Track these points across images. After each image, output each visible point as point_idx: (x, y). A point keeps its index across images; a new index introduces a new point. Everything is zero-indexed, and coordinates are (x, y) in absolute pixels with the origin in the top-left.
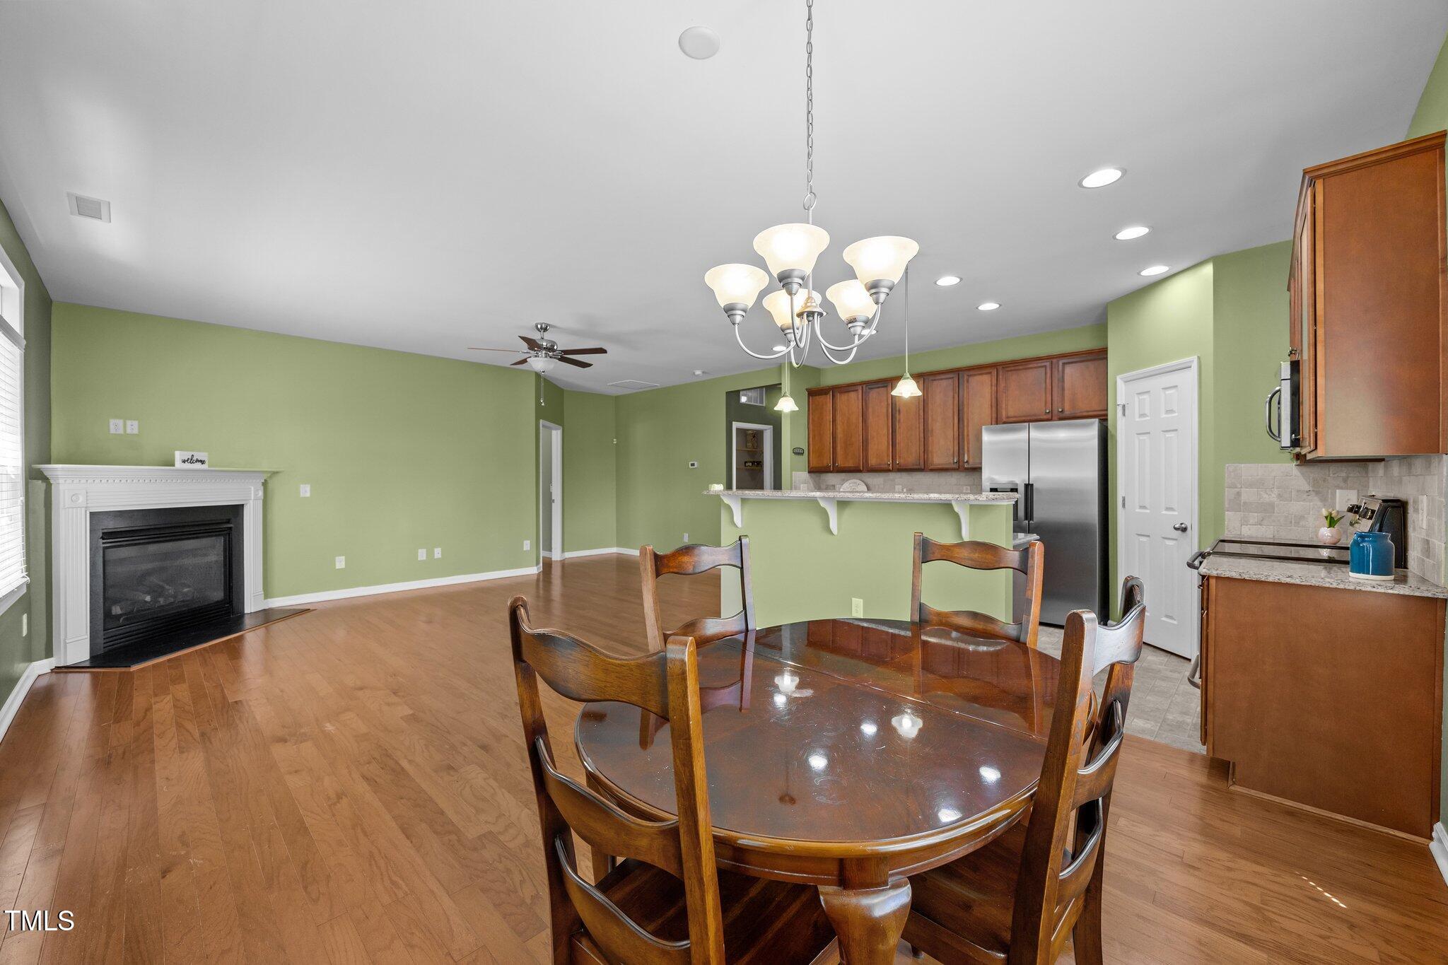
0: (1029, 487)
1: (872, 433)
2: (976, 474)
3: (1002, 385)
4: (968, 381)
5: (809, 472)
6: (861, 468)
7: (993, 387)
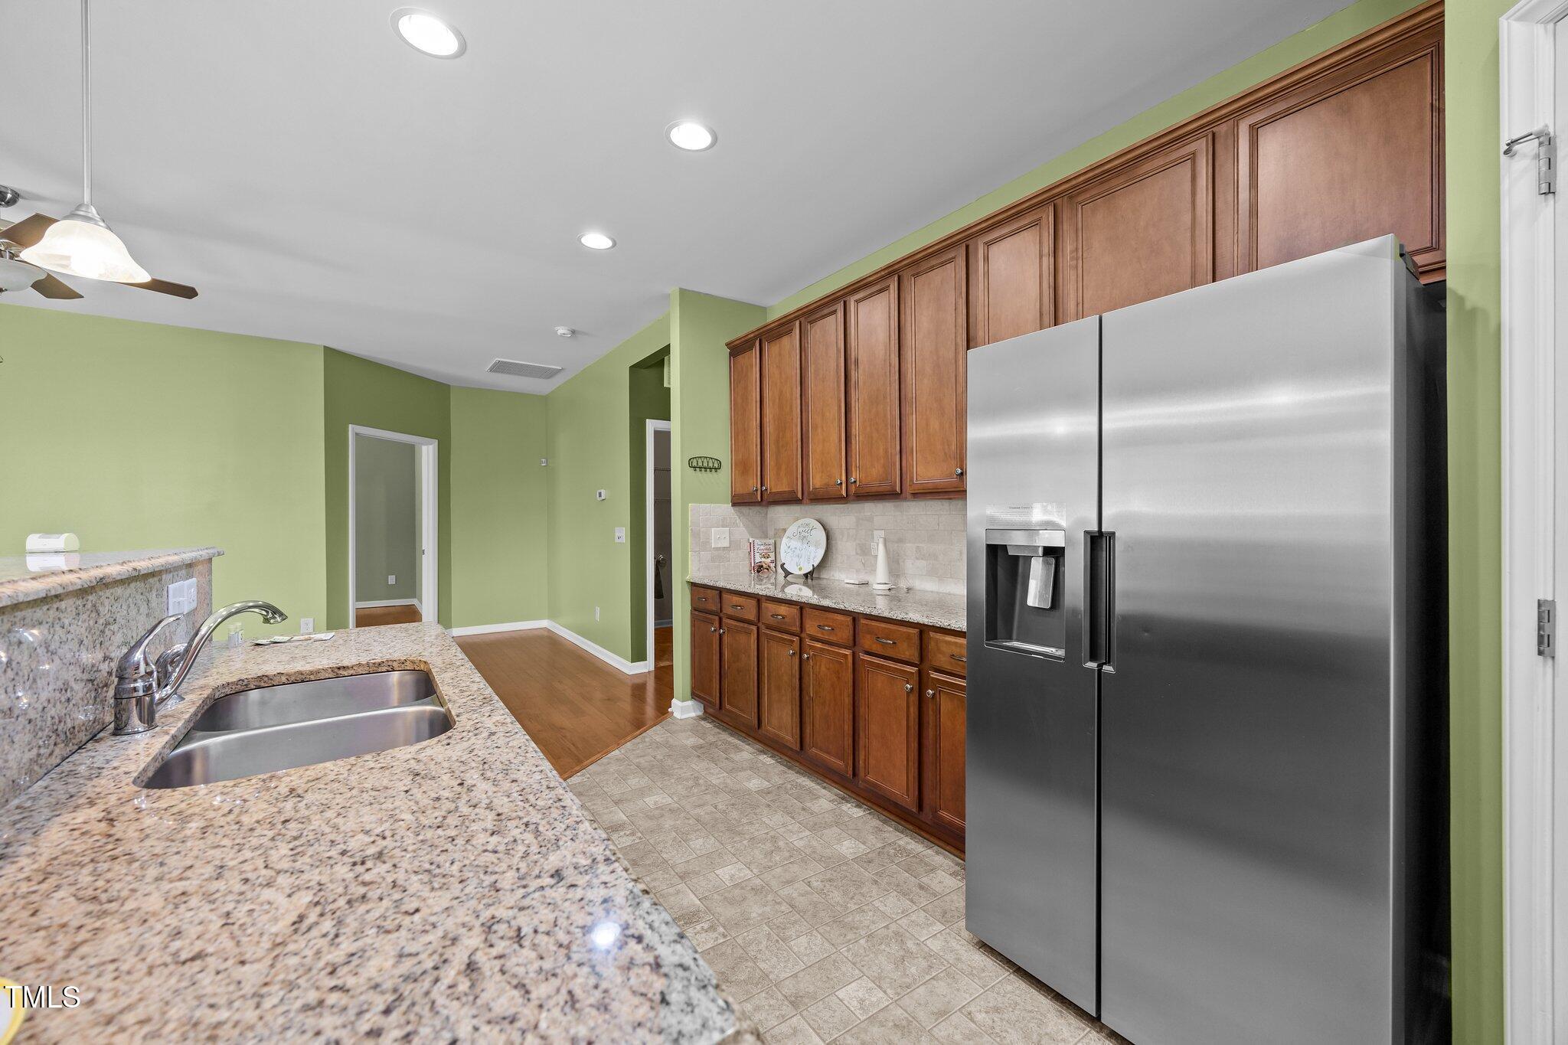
0: (1099, 542)
1: (813, 417)
2: (957, 504)
3: (1068, 246)
4: (986, 259)
5: (734, 504)
6: (800, 496)
7: (1045, 260)
